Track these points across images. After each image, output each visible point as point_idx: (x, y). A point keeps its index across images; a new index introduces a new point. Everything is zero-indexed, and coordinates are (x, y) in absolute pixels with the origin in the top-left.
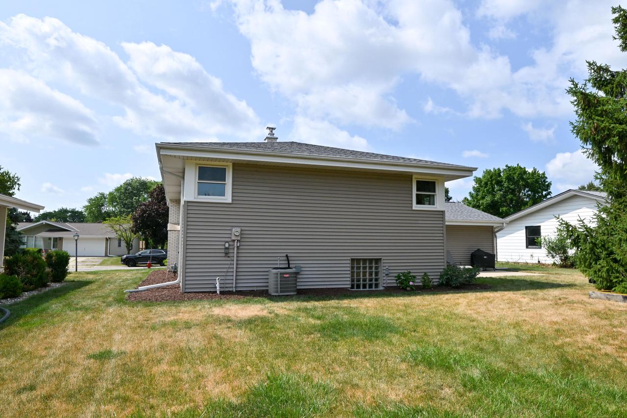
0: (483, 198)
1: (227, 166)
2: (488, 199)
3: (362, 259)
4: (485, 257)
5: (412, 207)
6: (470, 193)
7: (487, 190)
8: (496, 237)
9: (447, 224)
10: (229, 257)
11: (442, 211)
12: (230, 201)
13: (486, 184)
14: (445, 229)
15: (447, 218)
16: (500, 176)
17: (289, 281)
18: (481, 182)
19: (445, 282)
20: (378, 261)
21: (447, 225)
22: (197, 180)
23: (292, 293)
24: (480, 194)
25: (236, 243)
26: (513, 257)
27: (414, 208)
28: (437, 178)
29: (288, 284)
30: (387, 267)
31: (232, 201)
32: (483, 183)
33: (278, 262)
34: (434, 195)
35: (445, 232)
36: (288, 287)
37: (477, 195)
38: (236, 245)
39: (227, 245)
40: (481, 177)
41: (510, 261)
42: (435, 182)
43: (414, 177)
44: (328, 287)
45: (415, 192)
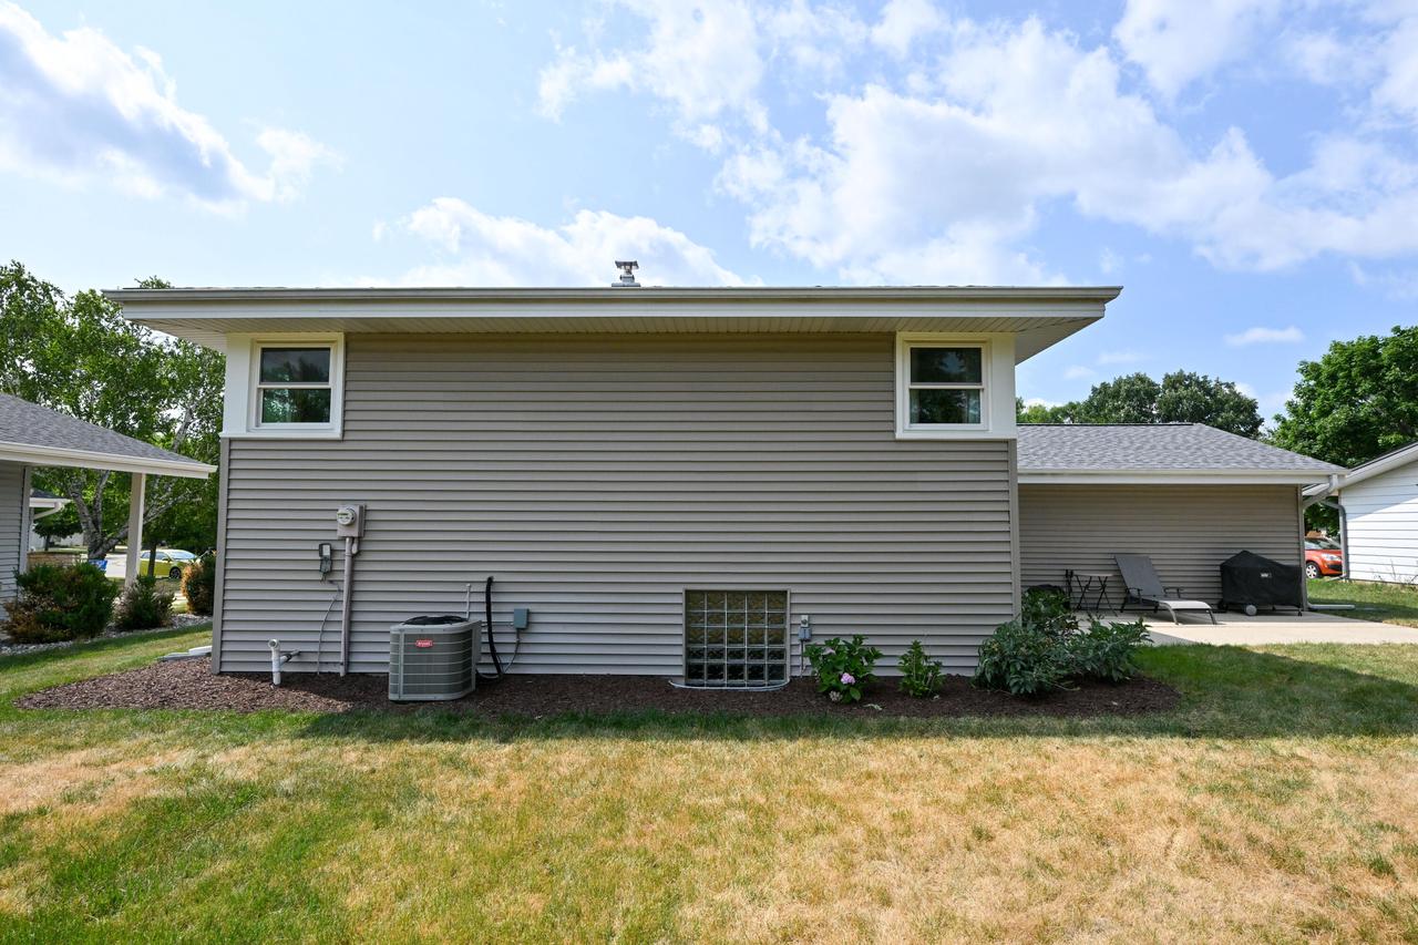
0: (1324, 413)
1: (333, 342)
2: (1340, 415)
3: (728, 592)
4: (1264, 575)
5: (893, 432)
6: (1290, 404)
7: (1337, 394)
8: (1344, 515)
9: (1021, 480)
10: (331, 582)
11: (1006, 442)
12: (337, 434)
13: (1333, 377)
14: (1014, 497)
15: (1022, 464)
16: (1377, 356)
17: (430, 659)
18: (1320, 374)
19: (988, 676)
20: (779, 597)
21: (1021, 486)
22: (256, 384)
23: (440, 697)
24: (1317, 403)
25: (347, 546)
26: (1398, 570)
27: (899, 435)
28: (985, 335)
29: (429, 669)
30: (805, 618)
31: (343, 435)
32: (1325, 375)
33: (466, 598)
34: (979, 390)
35: (1014, 507)
36: (428, 679)
37: (1308, 406)
38: (347, 551)
39: (327, 552)
40: (1319, 361)
41: (1388, 578)
42: (980, 349)
43: (901, 337)
44: (611, 673)
45: (903, 384)
